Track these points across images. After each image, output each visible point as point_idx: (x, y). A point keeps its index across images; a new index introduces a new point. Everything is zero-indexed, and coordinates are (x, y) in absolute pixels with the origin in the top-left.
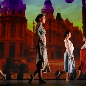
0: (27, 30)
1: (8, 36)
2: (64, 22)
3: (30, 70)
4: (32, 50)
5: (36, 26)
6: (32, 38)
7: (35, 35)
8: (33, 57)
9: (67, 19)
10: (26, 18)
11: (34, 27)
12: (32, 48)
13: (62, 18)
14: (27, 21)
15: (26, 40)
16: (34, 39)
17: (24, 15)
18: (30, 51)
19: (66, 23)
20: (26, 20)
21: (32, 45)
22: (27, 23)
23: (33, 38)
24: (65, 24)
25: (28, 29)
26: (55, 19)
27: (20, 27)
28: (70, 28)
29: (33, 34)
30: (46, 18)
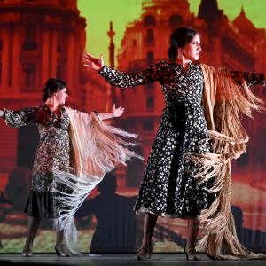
1: (10, 84)
2: (231, 25)
5: (123, 43)
6: (104, 90)
9: (243, 13)
10: (79, 12)
11: (112, 47)
13: (222, 12)
14: (85, 25)
15: (84, 98)
19: (237, 31)
20: (82, 22)
22: (85, 33)
23: (109, 92)
24: (234, 33)
26: (193, 14)
27: (59, 50)
28: (256, 49)
30: (159, 12)
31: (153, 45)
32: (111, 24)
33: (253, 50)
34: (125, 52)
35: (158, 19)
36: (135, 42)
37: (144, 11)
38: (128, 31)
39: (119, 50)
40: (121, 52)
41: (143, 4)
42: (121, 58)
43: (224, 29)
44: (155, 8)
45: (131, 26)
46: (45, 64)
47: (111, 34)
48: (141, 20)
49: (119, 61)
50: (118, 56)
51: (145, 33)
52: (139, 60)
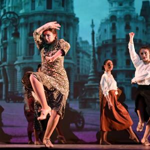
0: (79, 41)
1: (39, 54)
3: (87, 124)
4: (90, 83)
5: (99, 30)
6: (89, 56)
7: (96, 50)
8: (94, 97)
10: (75, 15)
11: (93, 33)
12: (90, 78)
14: (78, 22)
15: (78, 61)
16: (94, 60)
17: (72, 8)
18: (86, 85)
20: (77, 20)
21: (91, 71)
22: (78, 26)
23: (92, 58)
25: (81, 38)
26: (137, 14)
27: (65, 35)
29: (91, 50)
30: (118, 13)
31: (116, 32)
32: (92, 21)
34: (100, 37)
35: (118, 17)
36: (105, 30)
37: (111, 13)
38: (102, 24)
39: (97, 34)
40: (98, 36)
41: (110, 9)
42: (98, 39)
44: (116, 11)
45: (103, 21)
47: (93, 26)
48: (108, 18)
49: (97, 40)
50: (97, 38)
51: (111, 25)
52: (108, 40)
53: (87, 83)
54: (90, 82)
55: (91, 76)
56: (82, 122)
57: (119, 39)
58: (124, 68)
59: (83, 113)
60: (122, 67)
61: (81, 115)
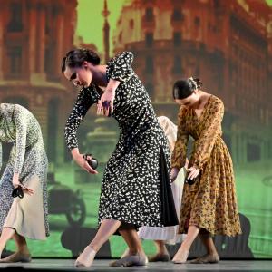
0: (76, 43)
3: (92, 216)
4: (97, 132)
5: (119, 22)
11: (106, 28)
12: (97, 120)
14: (76, 4)
18: (90, 134)
19: (247, 8)
22: (76, 11)
24: (243, 10)
25: (81, 38)
27: (47, 32)
31: (154, 26)
32: (106, 3)
33: (265, 29)
34: (121, 33)
36: (132, 23)
38: (125, 9)
39: (114, 31)
40: (117, 34)
42: (117, 40)
43: (232, 7)
45: (128, 4)
46: (32, 47)
47: (106, 13)
49: (114, 43)
50: (114, 38)
51: (144, 12)
52: (136, 43)
53: (92, 131)
54: (99, 128)
55: (101, 116)
56: (80, 212)
57: (160, 41)
58: (168, 101)
59: (83, 193)
60: (164, 99)
61: (79, 197)
